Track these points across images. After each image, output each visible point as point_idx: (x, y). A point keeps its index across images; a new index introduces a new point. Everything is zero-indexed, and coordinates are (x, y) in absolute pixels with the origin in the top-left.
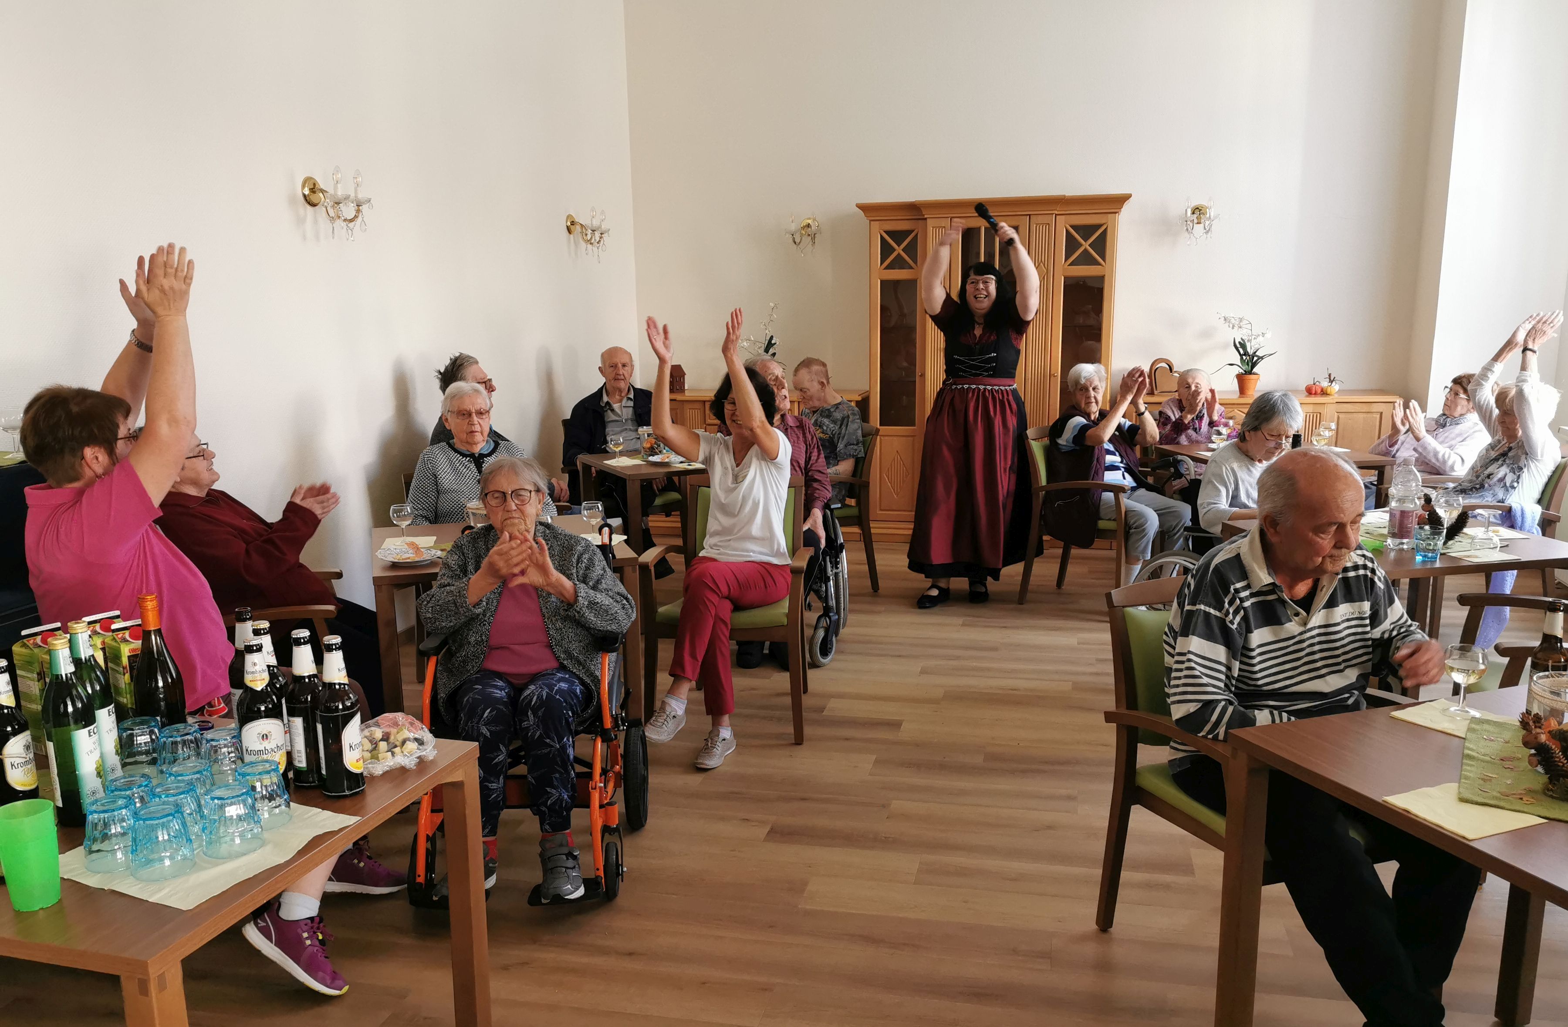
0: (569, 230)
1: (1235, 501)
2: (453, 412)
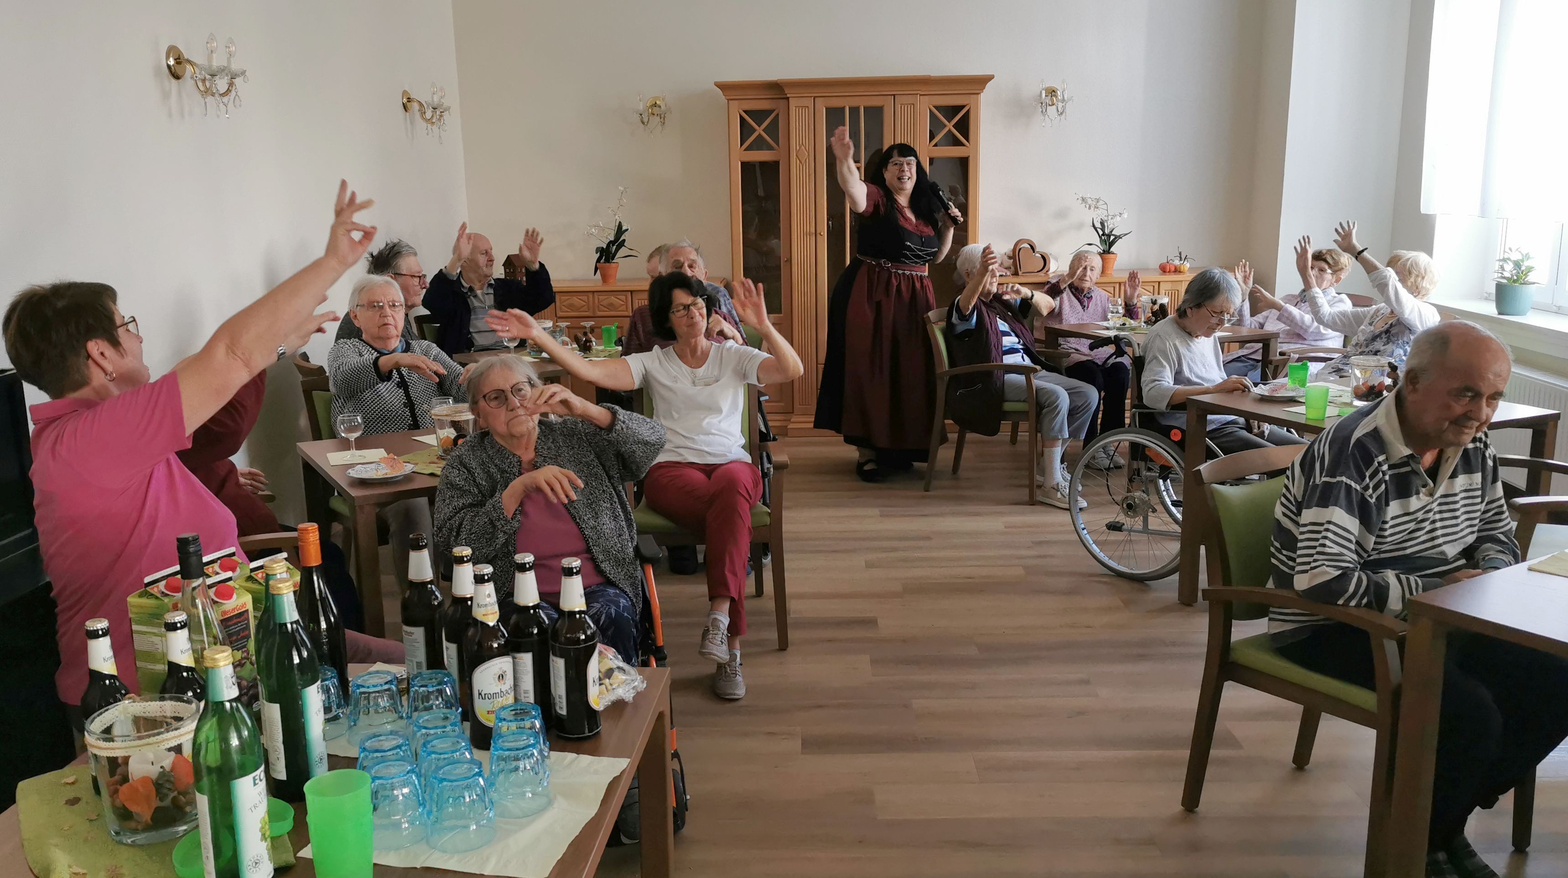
1: (1179, 377)
2: (363, 306)
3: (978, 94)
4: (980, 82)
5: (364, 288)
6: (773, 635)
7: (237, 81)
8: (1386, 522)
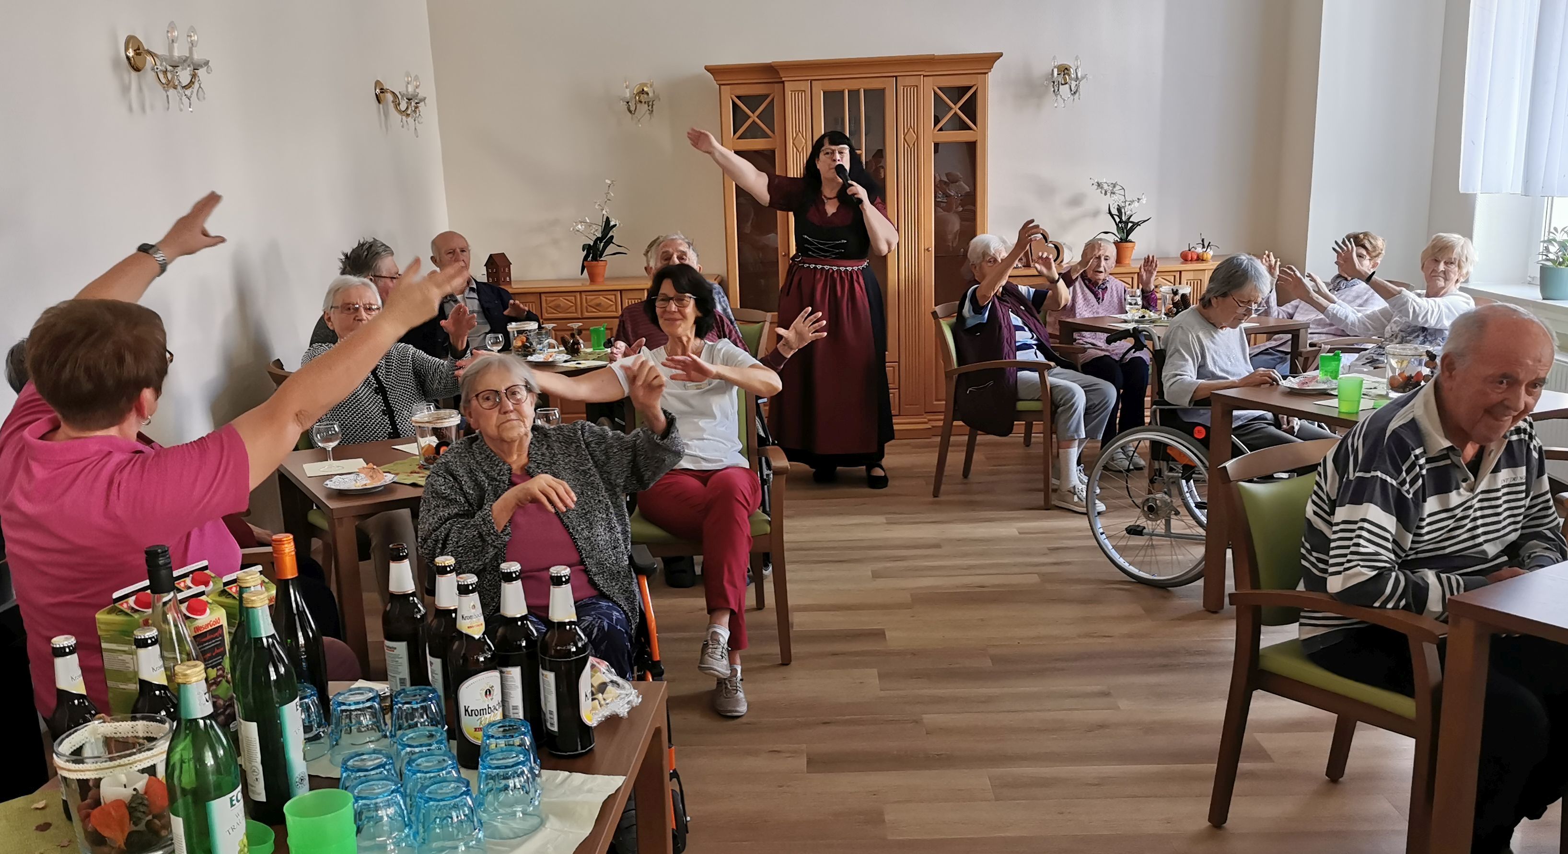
0: (379, 100)
1: (1202, 371)
2: (337, 307)
3: (985, 73)
4: (988, 60)
5: (338, 289)
6: (776, 649)
7: (201, 72)
8: (1423, 520)
